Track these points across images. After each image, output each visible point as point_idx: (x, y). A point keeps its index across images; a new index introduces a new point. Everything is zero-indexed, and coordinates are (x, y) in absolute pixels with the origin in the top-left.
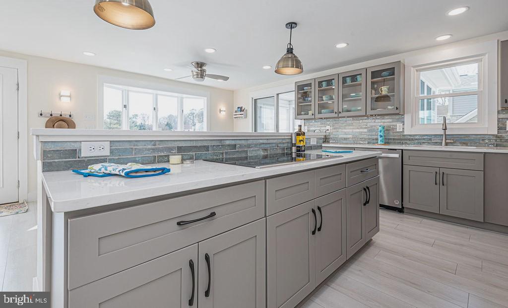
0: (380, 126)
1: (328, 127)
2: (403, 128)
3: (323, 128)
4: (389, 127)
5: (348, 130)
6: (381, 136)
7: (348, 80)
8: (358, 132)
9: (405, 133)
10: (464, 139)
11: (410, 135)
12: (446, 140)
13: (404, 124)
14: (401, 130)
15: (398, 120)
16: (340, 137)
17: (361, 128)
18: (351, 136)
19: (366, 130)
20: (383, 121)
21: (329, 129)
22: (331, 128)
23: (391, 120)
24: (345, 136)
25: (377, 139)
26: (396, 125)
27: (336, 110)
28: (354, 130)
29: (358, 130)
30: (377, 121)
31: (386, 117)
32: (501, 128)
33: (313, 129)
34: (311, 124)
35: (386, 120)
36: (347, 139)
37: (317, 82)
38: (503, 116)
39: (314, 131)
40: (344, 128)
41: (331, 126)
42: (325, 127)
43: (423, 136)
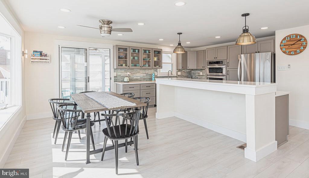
1: (128, 73)
3: (125, 74)
5: (139, 75)
8: (142, 76)
13: (157, 72)
14: (157, 75)
15: (156, 71)
16: (134, 78)
17: (144, 74)
18: (139, 78)
19: (145, 75)
23: (153, 71)
25: (149, 79)
27: (140, 65)
29: (142, 75)
30: (149, 71)
32: (177, 74)
33: (120, 74)
34: (118, 71)
35: (152, 71)
36: (137, 79)
37: (130, 49)
38: (178, 71)
39: (120, 75)
40: (136, 74)
41: (130, 72)
42: (127, 73)
43: (163, 77)
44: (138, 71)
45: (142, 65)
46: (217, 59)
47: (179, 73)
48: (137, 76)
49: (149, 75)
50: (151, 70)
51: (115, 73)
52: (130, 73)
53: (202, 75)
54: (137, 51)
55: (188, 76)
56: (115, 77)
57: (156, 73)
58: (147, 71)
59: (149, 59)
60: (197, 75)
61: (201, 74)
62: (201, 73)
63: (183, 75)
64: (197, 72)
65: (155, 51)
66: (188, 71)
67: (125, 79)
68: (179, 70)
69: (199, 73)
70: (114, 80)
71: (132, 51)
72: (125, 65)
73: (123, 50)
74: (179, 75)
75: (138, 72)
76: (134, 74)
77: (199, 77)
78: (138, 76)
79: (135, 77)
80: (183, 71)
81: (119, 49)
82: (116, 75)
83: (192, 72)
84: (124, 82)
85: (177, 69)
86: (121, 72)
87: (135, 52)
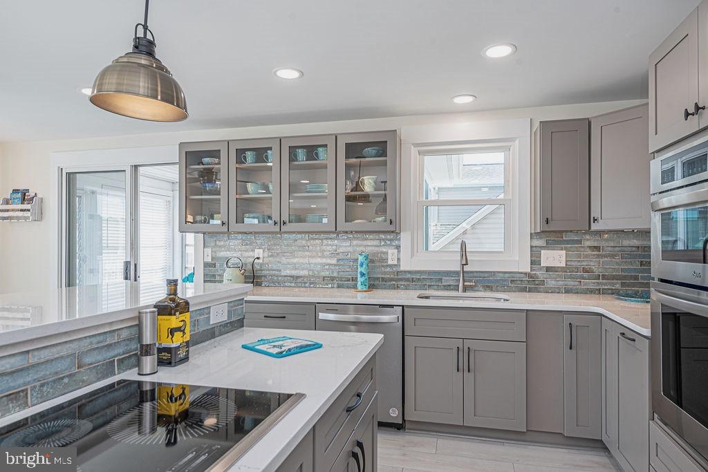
0: (361, 255)
1: (259, 252)
2: (399, 259)
4: (374, 254)
5: (304, 261)
6: (363, 275)
7: (301, 154)
8: (319, 265)
9: (402, 268)
10: (489, 281)
11: (410, 272)
12: (464, 281)
13: (399, 252)
14: (396, 263)
15: (390, 244)
17: (326, 255)
18: (305, 273)
20: (365, 243)
21: (261, 256)
22: (266, 255)
23: (376, 243)
24: (294, 273)
25: (354, 279)
26: (388, 253)
27: (276, 217)
28: (313, 261)
29: (319, 260)
30: (355, 242)
31: (370, 237)
32: (535, 262)
33: (228, 254)
34: (220, 243)
35: (369, 243)
36: (297, 278)
38: (537, 243)
40: (292, 254)
41: (265, 249)
43: (430, 273)
44: (302, 241)
45: (285, 217)
47: (555, 258)
48: (295, 266)
52: (266, 252)
55: (636, 278)
56: (206, 265)
57: (392, 251)
63: (585, 271)
66: (635, 242)
68: (554, 239)
74: (548, 269)
75: (302, 248)
76: (282, 255)
78: (302, 267)
79: (287, 266)
80: (588, 243)
82: (209, 260)
85: (537, 234)
86: (231, 249)
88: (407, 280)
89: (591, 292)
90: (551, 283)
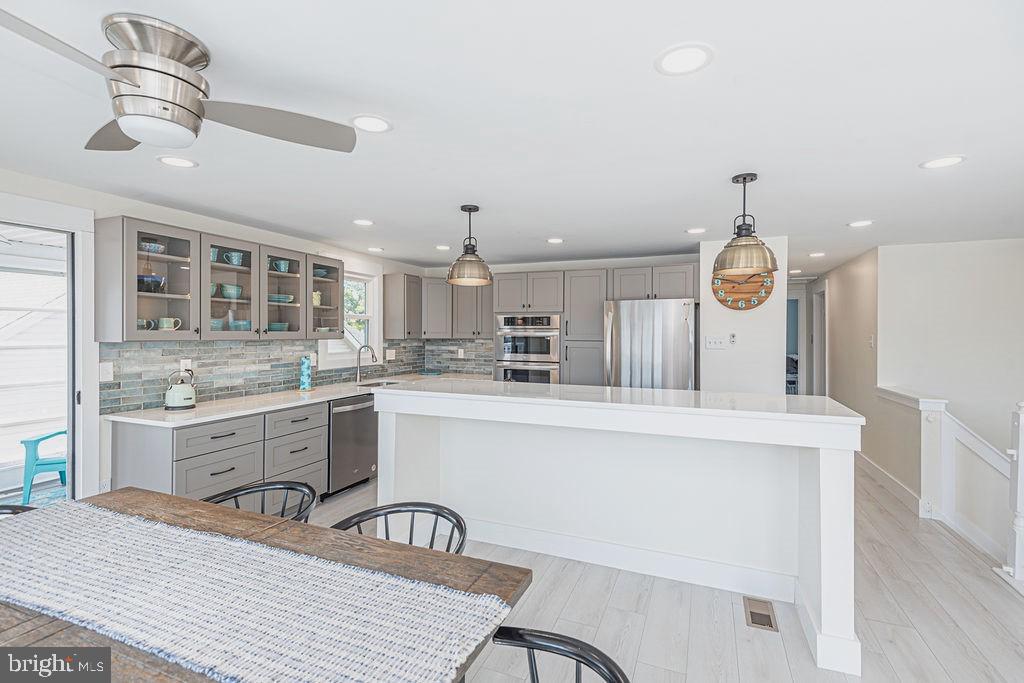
1: (186, 364)
2: (317, 362)
3: (168, 367)
5: (240, 369)
8: (254, 372)
9: (320, 369)
11: (324, 371)
13: (317, 352)
14: (315, 364)
15: (312, 347)
17: (260, 362)
18: (239, 382)
19: (267, 367)
21: (190, 368)
23: (302, 348)
27: (255, 325)
29: (254, 368)
30: (284, 348)
31: (298, 343)
32: (384, 358)
33: (137, 369)
34: (127, 355)
35: (297, 348)
36: (232, 388)
37: (206, 246)
38: (386, 345)
39: (139, 375)
40: (226, 363)
41: (193, 359)
42: (177, 361)
43: (337, 371)
44: (238, 349)
46: (530, 310)
47: (391, 355)
48: (230, 376)
49: (285, 365)
50: (294, 345)
51: (109, 366)
52: (196, 363)
53: (464, 360)
54: (236, 258)
55: (416, 364)
56: (104, 386)
57: (313, 355)
58: (275, 352)
59: (292, 297)
60: (447, 360)
61: (461, 354)
62: (461, 351)
64: (444, 348)
65: (316, 266)
66: (416, 344)
67: (169, 394)
68: (390, 343)
69: (452, 352)
70: (102, 401)
71: (212, 254)
72: (176, 325)
73: (162, 247)
74: (389, 361)
75: (237, 356)
76: (215, 364)
77: (453, 366)
78: (237, 376)
79: (220, 377)
80: (403, 345)
81: (145, 238)
82: (110, 378)
83: (427, 347)
84: (167, 408)
85: (385, 340)
86: (145, 361)
87: (228, 260)
88: (322, 378)
89: (404, 373)
90: (390, 371)
